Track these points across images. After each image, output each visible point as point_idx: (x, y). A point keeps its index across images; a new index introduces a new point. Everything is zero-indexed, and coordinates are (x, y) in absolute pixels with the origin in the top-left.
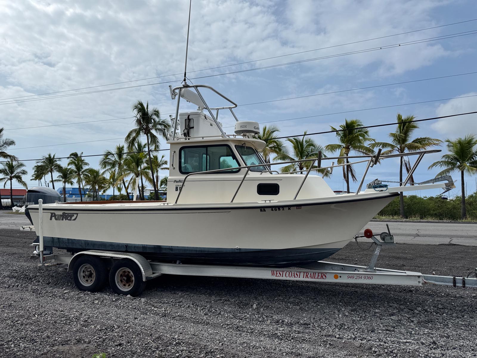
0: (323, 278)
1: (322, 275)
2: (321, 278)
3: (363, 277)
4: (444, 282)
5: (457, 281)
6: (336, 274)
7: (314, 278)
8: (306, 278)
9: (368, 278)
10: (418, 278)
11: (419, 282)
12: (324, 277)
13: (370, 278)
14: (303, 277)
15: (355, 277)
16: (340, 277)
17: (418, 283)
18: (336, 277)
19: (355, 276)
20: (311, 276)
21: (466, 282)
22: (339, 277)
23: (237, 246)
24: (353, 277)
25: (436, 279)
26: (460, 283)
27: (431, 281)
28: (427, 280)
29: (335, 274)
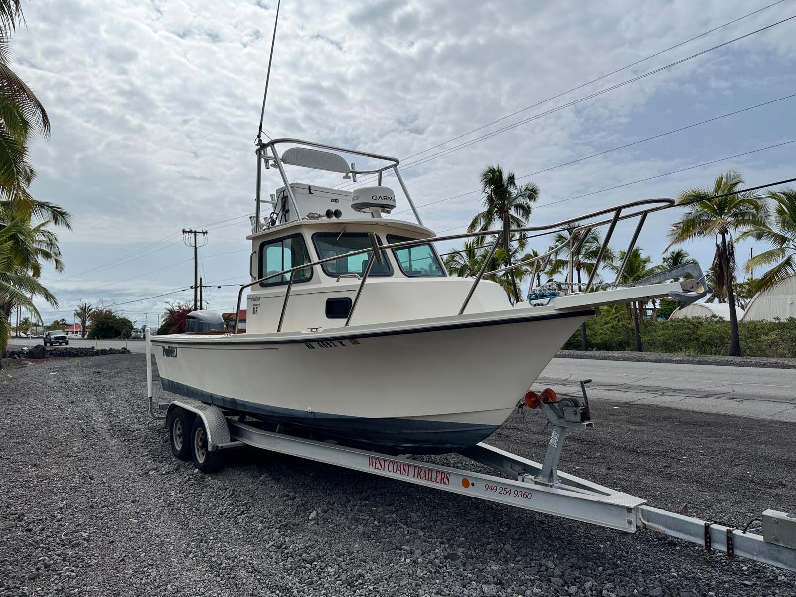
0: (444, 483)
1: (443, 477)
2: (441, 483)
3: (513, 491)
4: (686, 534)
5: (715, 536)
6: (467, 478)
7: (430, 479)
8: (418, 477)
9: (523, 495)
10: (627, 512)
11: (630, 523)
12: (445, 479)
13: (527, 496)
14: (414, 477)
15: (499, 490)
16: (473, 484)
17: (627, 525)
18: (465, 483)
19: (498, 488)
20: (425, 476)
21: (737, 542)
22: (470, 484)
23: (309, 408)
24: (495, 488)
25: (666, 522)
26: (722, 543)
27: (656, 523)
28: (648, 521)
29: (464, 477)
